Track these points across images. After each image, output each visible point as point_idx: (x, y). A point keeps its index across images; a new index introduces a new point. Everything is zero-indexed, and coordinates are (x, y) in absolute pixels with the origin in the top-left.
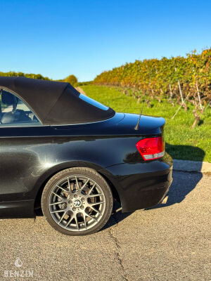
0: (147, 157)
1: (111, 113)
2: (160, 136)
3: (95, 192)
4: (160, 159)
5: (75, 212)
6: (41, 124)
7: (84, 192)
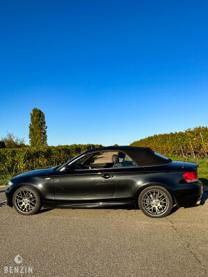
0: (189, 181)
1: (170, 161)
2: (196, 171)
3: (165, 200)
4: (196, 182)
5: (153, 206)
6: (137, 166)
7: (159, 199)
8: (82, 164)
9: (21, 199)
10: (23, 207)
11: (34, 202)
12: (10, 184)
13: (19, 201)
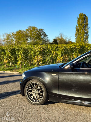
8: (87, 62)
9: (31, 91)
10: (34, 98)
11: (42, 92)
12: (24, 76)
13: (30, 93)
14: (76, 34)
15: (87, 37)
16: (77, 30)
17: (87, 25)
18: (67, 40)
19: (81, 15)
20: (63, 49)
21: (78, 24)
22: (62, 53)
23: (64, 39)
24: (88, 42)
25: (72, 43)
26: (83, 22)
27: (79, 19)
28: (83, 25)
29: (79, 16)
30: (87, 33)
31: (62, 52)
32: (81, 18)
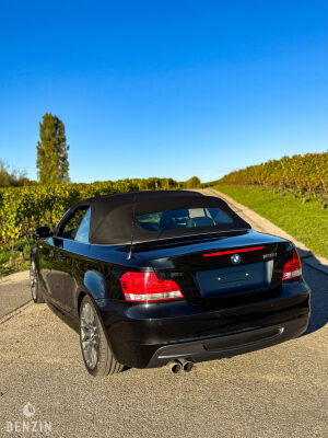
14: (39, 162)
15: (65, 169)
16: (41, 153)
17: (64, 140)
18: (18, 177)
19: (47, 118)
20: (20, 202)
21: (42, 139)
22: (18, 216)
23: (10, 173)
24: (69, 179)
25: (31, 183)
26: (54, 135)
27: (43, 128)
28: (54, 140)
29: (42, 121)
30: (64, 159)
31: (18, 211)
32: (49, 124)
